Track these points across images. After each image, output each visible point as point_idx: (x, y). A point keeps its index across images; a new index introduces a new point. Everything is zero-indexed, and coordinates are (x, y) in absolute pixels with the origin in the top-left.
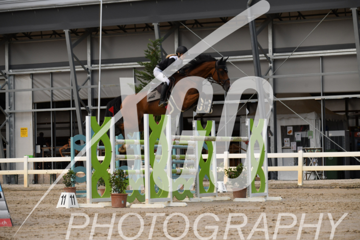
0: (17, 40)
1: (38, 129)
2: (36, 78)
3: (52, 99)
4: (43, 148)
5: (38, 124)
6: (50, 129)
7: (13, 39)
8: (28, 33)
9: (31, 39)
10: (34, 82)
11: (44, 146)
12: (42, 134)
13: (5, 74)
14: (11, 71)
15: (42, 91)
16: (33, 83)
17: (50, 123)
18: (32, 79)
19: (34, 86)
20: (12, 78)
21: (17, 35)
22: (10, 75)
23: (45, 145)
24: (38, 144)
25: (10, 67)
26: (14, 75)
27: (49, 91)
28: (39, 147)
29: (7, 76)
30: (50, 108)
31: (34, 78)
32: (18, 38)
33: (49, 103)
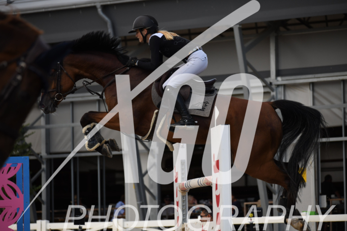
0: (288, 30)
1: (323, 170)
2: (319, 90)
3: (345, 122)
4: (331, 200)
5: (322, 161)
6: (341, 169)
7: (282, 29)
8: (304, 18)
9: (310, 27)
10: (316, 95)
11: (333, 196)
12: (328, 178)
13: (271, 83)
14: (279, 79)
15: (329, 109)
16: (314, 98)
17: (342, 160)
18: (313, 91)
19: (316, 102)
20: (281, 89)
21: (289, 22)
22: (278, 86)
23: (333, 194)
24: (323, 194)
25: (279, 73)
26: (285, 86)
27: (339, 109)
28: (324, 198)
29: (273, 87)
30: (341, 136)
31: (316, 89)
32: (290, 27)
33: (340, 128)
